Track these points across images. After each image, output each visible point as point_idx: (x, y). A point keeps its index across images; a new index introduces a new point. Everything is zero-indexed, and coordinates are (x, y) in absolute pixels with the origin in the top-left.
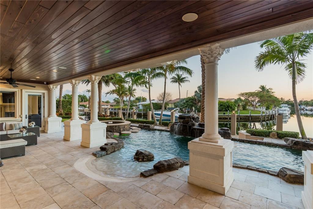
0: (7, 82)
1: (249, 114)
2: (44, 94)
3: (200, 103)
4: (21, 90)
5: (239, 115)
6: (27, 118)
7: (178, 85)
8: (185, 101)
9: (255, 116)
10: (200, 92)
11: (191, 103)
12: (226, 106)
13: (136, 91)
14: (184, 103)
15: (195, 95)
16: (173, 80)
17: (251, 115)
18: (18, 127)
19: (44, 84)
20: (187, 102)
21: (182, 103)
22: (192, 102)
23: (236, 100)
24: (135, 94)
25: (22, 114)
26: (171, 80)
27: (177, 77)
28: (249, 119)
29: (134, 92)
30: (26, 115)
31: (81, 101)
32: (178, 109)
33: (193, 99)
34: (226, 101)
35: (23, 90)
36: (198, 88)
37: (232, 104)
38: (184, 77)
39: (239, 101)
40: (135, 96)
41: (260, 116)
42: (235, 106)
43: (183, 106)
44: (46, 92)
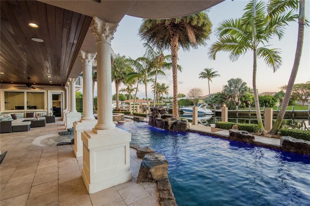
0: (26, 86)
1: (292, 110)
2: (62, 93)
3: (230, 99)
4: (47, 91)
5: (278, 111)
6: (52, 110)
7: (208, 80)
8: (214, 97)
9: (300, 112)
10: (230, 86)
11: (220, 99)
12: (263, 101)
13: (169, 88)
14: (213, 99)
15: (225, 90)
16: (202, 75)
17: (294, 111)
18: (42, 116)
19: (61, 86)
20: (216, 97)
21: (210, 99)
22: (222, 97)
23: (276, 93)
24: (168, 91)
25: (48, 107)
26: (200, 76)
27: (206, 73)
28: (292, 115)
29: (167, 89)
30: (51, 108)
31: (127, 99)
32: (206, 105)
33: (222, 95)
34: (264, 95)
35: (48, 91)
36: (228, 82)
37: (270, 99)
38: (214, 71)
39: (280, 95)
40: (168, 93)
41: (306, 112)
42: (274, 101)
43: (211, 101)
44: (63, 91)
